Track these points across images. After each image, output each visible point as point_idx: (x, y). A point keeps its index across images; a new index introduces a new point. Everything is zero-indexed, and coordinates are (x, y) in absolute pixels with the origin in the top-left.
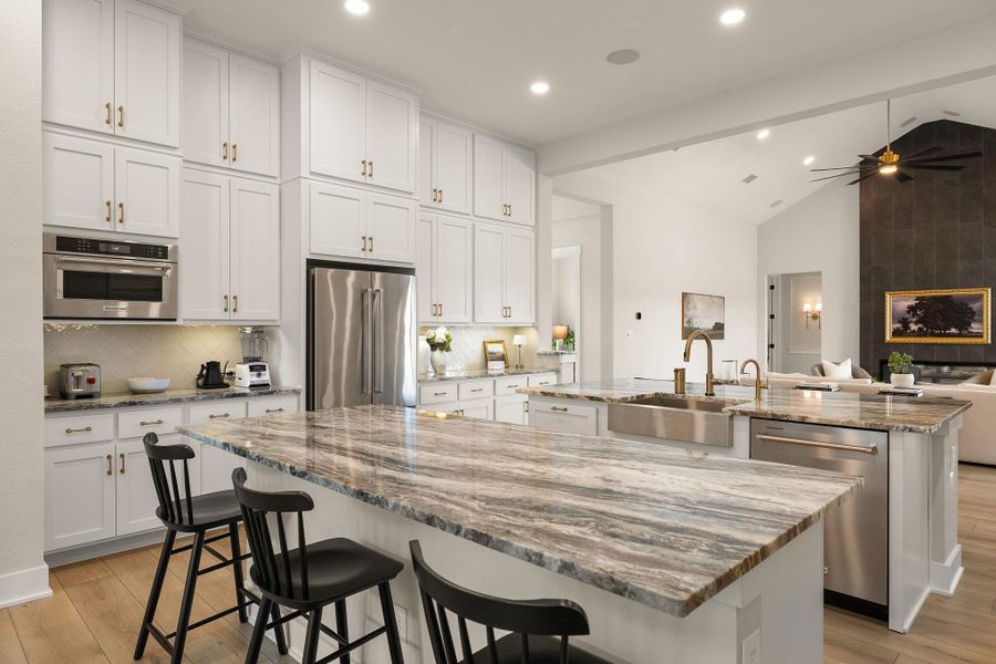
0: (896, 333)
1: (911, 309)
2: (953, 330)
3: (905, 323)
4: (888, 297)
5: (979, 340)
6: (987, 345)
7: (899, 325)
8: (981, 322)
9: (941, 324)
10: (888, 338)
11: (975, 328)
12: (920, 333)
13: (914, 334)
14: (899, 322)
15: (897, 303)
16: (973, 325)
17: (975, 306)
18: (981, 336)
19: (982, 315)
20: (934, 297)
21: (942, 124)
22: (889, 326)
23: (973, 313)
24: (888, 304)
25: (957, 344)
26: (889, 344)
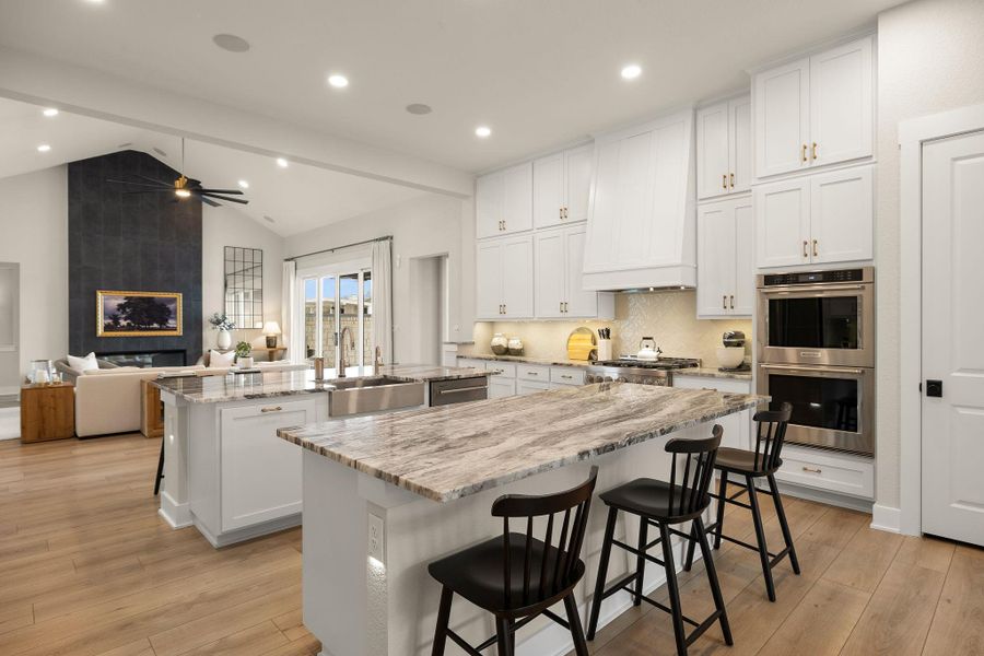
0: (107, 328)
1: (121, 307)
2: (155, 325)
3: (115, 319)
4: (100, 296)
5: (174, 333)
6: (180, 337)
7: (110, 321)
8: (175, 318)
9: (146, 320)
10: (100, 332)
11: (171, 323)
12: (129, 328)
13: (123, 329)
14: (111, 318)
15: (108, 301)
16: (170, 321)
17: (171, 307)
18: (175, 329)
19: (175, 313)
20: (140, 298)
21: (144, 156)
22: (101, 322)
23: (170, 312)
24: (99, 301)
25: (156, 337)
26: (100, 338)
